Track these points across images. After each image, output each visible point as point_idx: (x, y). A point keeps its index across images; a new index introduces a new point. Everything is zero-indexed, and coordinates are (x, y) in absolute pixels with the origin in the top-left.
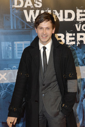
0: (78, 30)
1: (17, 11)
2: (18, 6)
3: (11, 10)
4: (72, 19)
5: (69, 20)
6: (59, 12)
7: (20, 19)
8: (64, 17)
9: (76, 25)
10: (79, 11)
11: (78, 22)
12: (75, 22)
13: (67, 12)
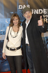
0: (44, 17)
1: (20, 10)
2: (21, 8)
3: (18, 10)
4: (42, 13)
5: (40, 13)
6: (36, 10)
7: (21, 13)
8: (38, 12)
9: (43, 15)
10: (44, 10)
11: (44, 14)
12: (43, 14)
13: (39, 10)
